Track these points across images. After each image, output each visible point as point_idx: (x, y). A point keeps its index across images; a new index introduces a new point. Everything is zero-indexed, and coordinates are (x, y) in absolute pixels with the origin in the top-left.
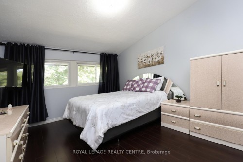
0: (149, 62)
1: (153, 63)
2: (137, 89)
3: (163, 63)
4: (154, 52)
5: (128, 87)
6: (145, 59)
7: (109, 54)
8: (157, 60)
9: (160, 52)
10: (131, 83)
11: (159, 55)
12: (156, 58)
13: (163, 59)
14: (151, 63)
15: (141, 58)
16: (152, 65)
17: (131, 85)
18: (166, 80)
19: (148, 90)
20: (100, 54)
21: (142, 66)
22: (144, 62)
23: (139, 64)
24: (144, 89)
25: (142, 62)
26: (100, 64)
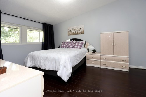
0: (76, 32)
1: (78, 33)
2: (71, 47)
3: (84, 33)
4: (79, 27)
5: (65, 45)
6: (72, 30)
7: (48, 25)
8: (80, 32)
9: (82, 27)
10: (66, 43)
11: (81, 29)
12: (79, 31)
13: (84, 32)
14: (76, 33)
15: (70, 30)
16: (77, 34)
17: (66, 45)
18: (86, 42)
19: (79, 47)
20: (43, 24)
21: (71, 34)
22: (72, 32)
23: (69, 33)
24: (76, 47)
25: (71, 32)
26: (43, 30)
